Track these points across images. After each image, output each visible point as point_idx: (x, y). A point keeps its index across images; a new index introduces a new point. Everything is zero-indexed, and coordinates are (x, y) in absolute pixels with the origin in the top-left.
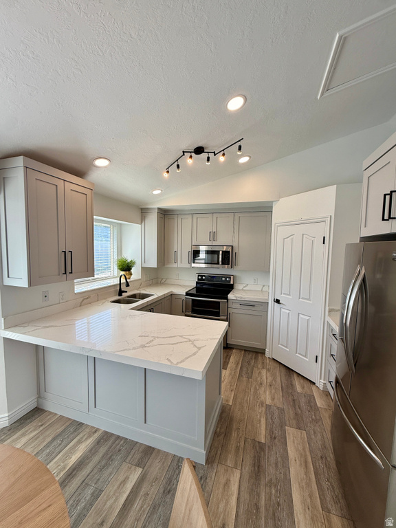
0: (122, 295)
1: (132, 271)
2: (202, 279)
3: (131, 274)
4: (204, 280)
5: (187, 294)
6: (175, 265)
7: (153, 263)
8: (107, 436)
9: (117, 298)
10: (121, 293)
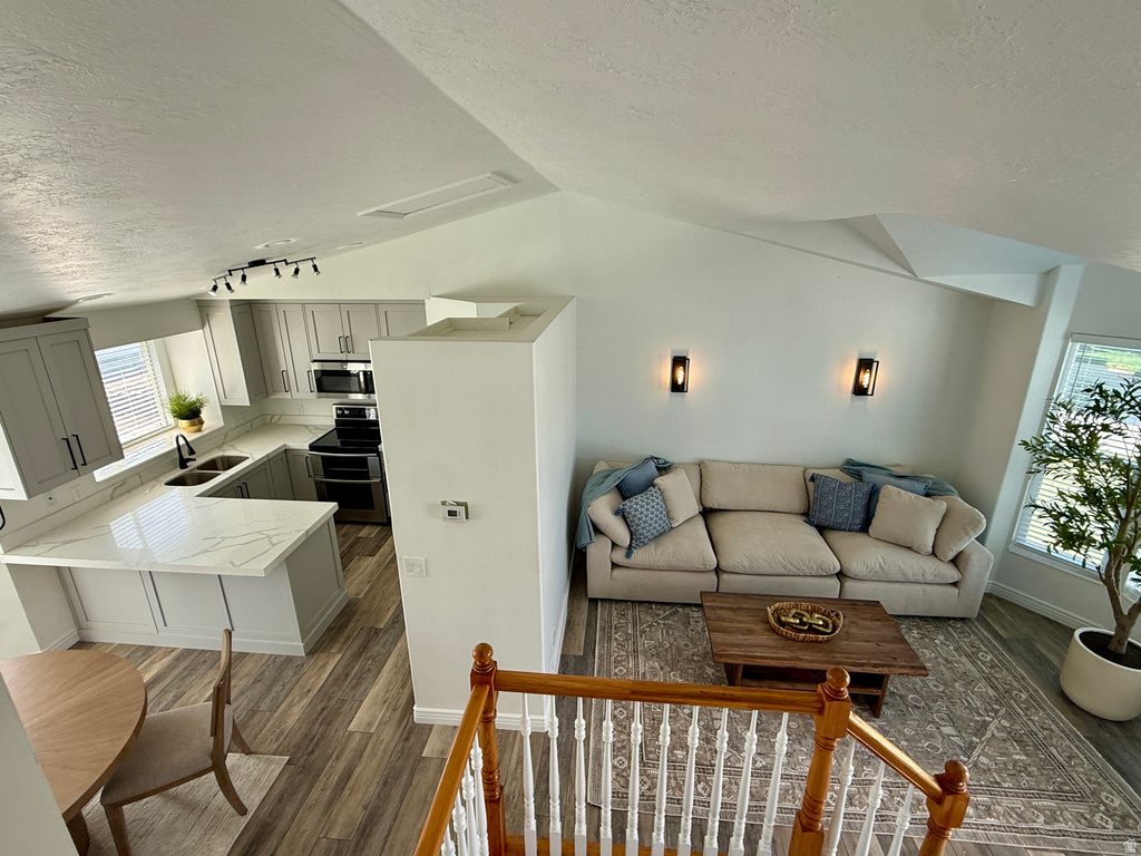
0: (187, 468)
1: (203, 415)
2: (343, 415)
3: (202, 423)
4: (346, 416)
5: (312, 447)
6: (288, 395)
7: (241, 397)
8: (187, 653)
9: (179, 472)
10: (183, 463)
